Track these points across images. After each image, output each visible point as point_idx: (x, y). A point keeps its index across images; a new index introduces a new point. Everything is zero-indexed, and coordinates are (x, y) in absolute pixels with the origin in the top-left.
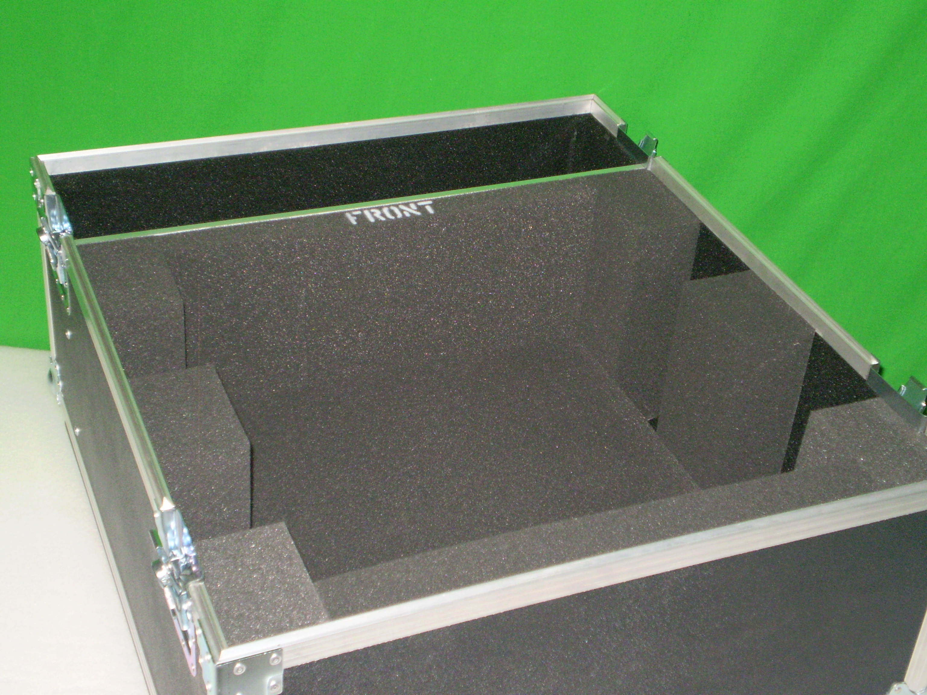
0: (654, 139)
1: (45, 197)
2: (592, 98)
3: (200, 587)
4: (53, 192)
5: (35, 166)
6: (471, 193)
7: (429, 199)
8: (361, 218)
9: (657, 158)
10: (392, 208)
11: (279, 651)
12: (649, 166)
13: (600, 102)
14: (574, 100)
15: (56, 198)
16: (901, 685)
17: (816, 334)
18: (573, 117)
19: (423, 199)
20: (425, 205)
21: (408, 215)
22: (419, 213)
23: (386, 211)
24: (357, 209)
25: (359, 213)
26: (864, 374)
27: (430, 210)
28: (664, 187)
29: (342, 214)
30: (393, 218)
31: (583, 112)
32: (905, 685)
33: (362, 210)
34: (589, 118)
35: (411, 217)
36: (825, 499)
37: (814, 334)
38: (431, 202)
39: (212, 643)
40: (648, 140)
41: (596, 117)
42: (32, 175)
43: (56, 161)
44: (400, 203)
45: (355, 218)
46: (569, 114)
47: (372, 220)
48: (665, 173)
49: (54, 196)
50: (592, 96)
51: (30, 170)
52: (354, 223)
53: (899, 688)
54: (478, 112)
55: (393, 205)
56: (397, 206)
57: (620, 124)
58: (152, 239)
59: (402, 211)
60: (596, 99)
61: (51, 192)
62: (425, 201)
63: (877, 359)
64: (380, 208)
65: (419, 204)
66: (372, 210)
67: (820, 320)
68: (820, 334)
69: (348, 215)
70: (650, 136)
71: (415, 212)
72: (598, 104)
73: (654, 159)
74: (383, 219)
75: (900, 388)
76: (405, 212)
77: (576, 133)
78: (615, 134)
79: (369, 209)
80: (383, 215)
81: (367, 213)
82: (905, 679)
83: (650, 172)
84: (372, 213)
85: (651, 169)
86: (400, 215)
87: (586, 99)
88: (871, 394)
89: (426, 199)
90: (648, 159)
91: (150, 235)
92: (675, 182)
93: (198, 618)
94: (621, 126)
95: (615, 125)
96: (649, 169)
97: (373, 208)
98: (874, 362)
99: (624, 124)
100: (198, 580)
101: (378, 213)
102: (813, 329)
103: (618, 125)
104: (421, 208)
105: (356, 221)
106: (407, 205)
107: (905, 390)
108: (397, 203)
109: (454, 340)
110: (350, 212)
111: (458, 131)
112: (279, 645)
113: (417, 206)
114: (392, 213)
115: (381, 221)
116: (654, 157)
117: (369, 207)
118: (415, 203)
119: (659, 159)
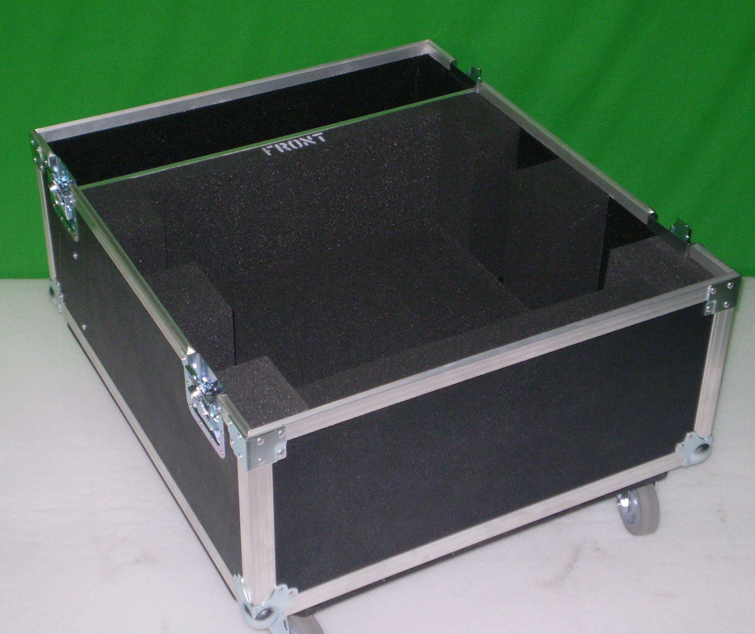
0: (479, 69)
1: (48, 159)
2: (428, 42)
3: (225, 397)
4: (54, 154)
5: (35, 137)
6: (350, 123)
7: (320, 131)
8: (274, 151)
9: (483, 84)
10: (295, 141)
11: (283, 428)
12: (477, 90)
13: (434, 45)
14: (415, 45)
15: (56, 159)
16: (692, 433)
17: (610, 198)
18: (415, 58)
19: (315, 132)
20: (318, 136)
21: (307, 144)
22: (314, 143)
23: (290, 143)
24: (269, 144)
25: (271, 147)
26: (645, 221)
27: (322, 139)
28: (491, 104)
29: (260, 149)
30: (296, 148)
31: (422, 54)
32: (695, 433)
33: (273, 145)
34: (427, 57)
35: (309, 145)
36: (624, 305)
37: (608, 198)
38: (321, 134)
39: (241, 428)
40: (473, 70)
41: (432, 56)
42: (33, 144)
43: (48, 132)
44: (299, 136)
45: (269, 151)
46: (412, 56)
47: (282, 151)
48: (490, 94)
49: (55, 157)
50: (428, 41)
51: (31, 141)
52: (270, 154)
53: (691, 436)
54: (345, 62)
55: (295, 139)
56: (298, 139)
57: (452, 60)
58: (131, 180)
59: (302, 142)
60: (431, 42)
61: (51, 155)
62: (318, 133)
63: (653, 210)
64: (286, 142)
65: (314, 136)
66: (281, 144)
67: (613, 188)
68: (613, 197)
69: (264, 149)
70: (475, 67)
71: (311, 142)
72: (433, 47)
73: (480, 84)
74: (290, 149)
75: (671, 228)
76: (304, 143)
77: (418, 70)
78: (448, 68)
79: (278, 143)
80: (289, 146)
81: (277, 146)
82: (695, 429)
83: (478, 94)
84: (281, 146)
85: (479, 91)
86: (301, 146)
87: (424, 43)
88: (650, 234)
89: (318, 131)
90: (476, 85)
91: (128, 178)
92: (497, 100)
93: (228, 414)
94: (452, 62)
95: (448, 61)
96: (477, 92)
97: (281, 142)
98: (652, 212)
99: (454, 59)
100: (222, 393)
101: (285, 146)
102: (608, 195)
103: (450, 61)
104: (316, 139)
105: (271, 152)
106: (305, 137)
107: (674, 228)
108: (297, 137)
109: (347, 234)
110: (265, 147)
111: (332, 78)
112: (283, 425)
113: (312, 137)
114: (295, 144)
115: (288, 151)
116: (480, 83)
117: (278, 142)
118: (311, 135)
119: (484, 85)
